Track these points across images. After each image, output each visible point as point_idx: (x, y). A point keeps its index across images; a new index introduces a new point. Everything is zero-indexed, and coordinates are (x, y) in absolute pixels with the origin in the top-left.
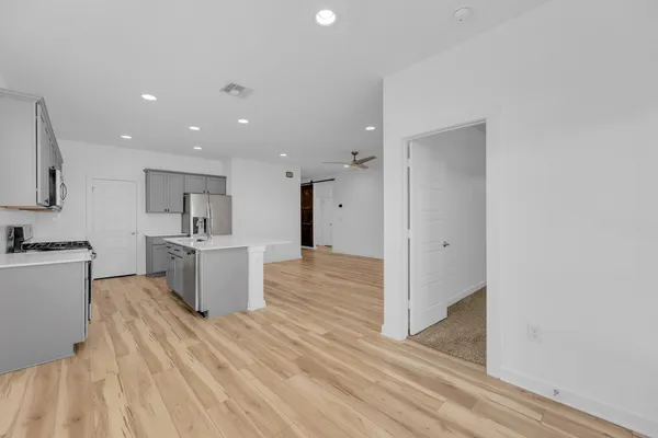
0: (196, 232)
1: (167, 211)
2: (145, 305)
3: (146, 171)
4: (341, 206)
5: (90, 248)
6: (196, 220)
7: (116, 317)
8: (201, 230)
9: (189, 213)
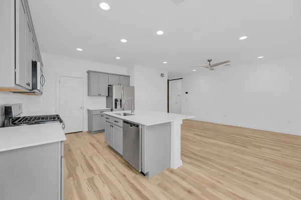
0: (116, 107)
1: (99, 95)
2: (96, 159)
3: (88, 72)
4: (187, 93)
5: (61, 121)
6: (116, 100)
7: (79, 171)
8: (118, 106)
9: (112, 96)
